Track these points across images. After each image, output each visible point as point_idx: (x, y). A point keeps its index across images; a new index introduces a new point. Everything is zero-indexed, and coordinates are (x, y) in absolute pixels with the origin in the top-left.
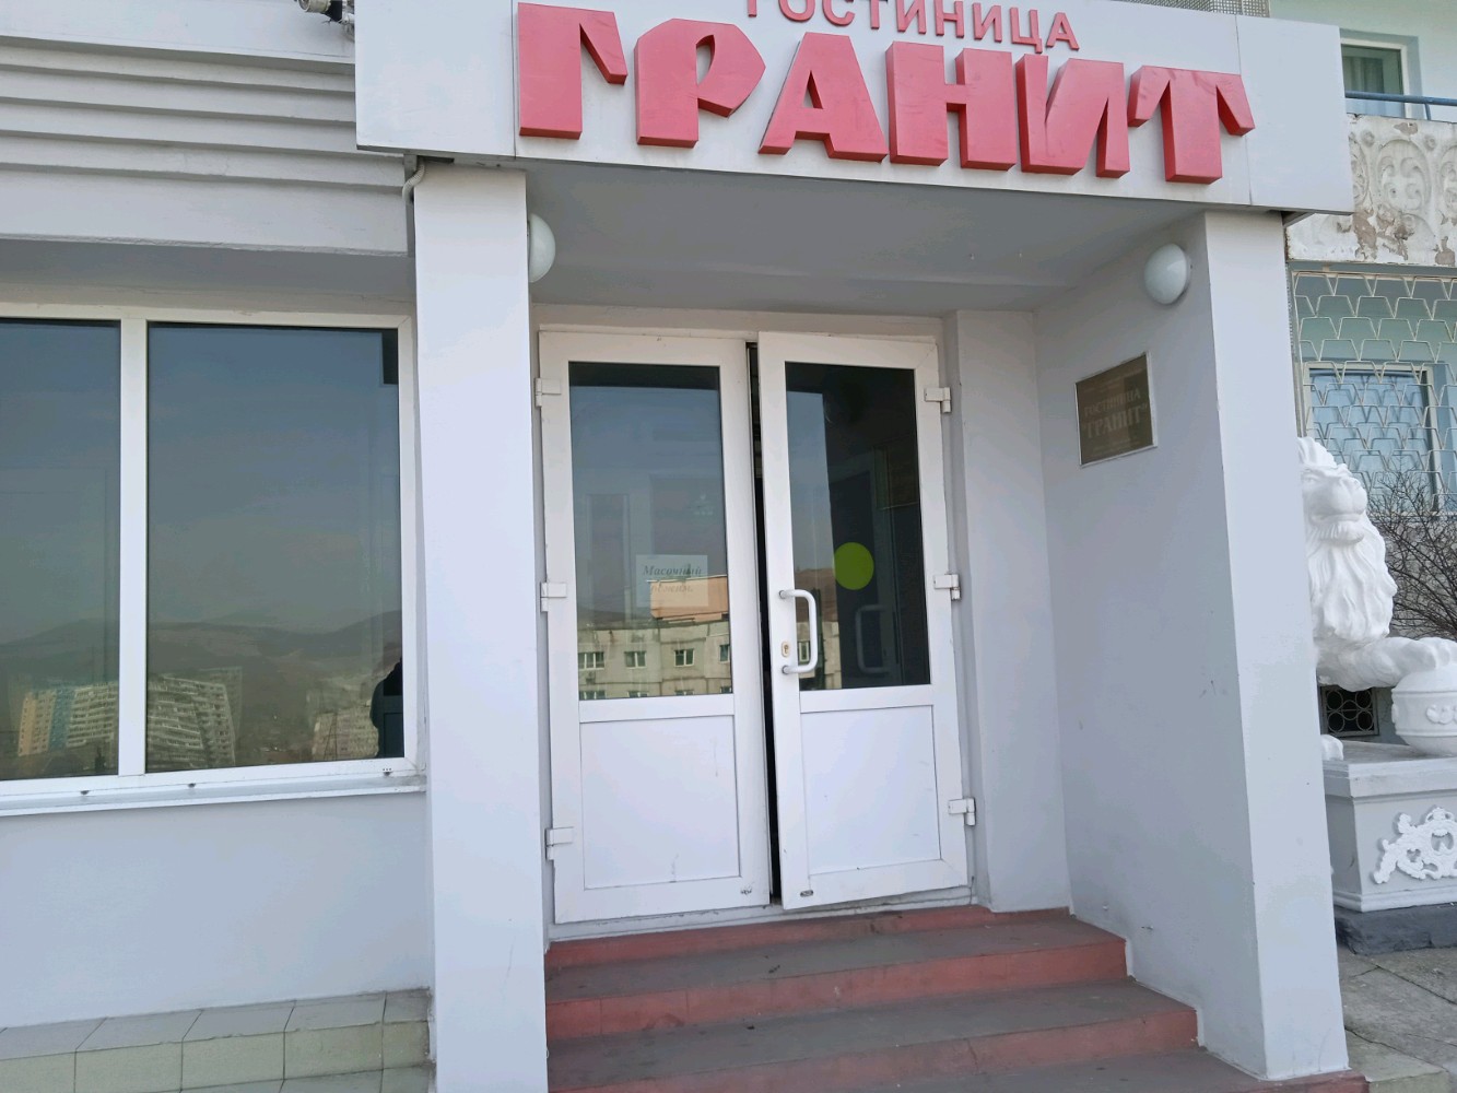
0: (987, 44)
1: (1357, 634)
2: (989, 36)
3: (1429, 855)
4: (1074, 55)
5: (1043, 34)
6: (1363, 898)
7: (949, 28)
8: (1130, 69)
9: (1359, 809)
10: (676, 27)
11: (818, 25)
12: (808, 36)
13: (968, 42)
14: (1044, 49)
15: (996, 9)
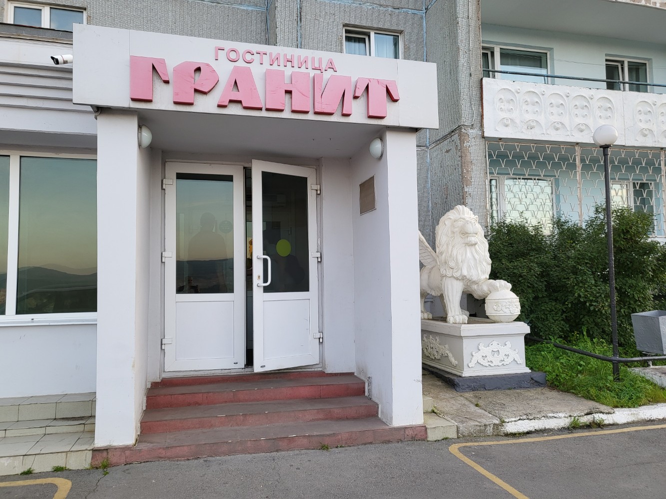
0: (303, 70)
1: (475, 278)
2: (304, 67)
3: (490, 358)
4: (335, 73)
5: (324, 67)
6: (464, 372)
7: (289, 64)
8: (354, 80)
9: (465, 341)
10: (187, 64)
11: (241, 64)
12: (235, 67)
13: (296, 69)
14: (324, 71)
15: (307, 57)
